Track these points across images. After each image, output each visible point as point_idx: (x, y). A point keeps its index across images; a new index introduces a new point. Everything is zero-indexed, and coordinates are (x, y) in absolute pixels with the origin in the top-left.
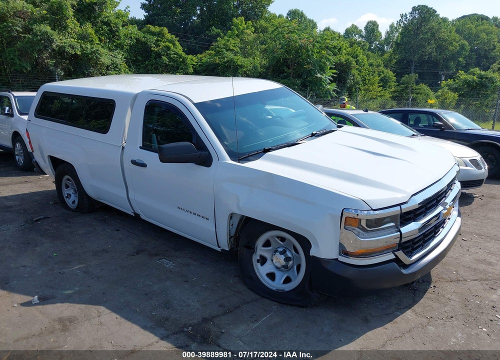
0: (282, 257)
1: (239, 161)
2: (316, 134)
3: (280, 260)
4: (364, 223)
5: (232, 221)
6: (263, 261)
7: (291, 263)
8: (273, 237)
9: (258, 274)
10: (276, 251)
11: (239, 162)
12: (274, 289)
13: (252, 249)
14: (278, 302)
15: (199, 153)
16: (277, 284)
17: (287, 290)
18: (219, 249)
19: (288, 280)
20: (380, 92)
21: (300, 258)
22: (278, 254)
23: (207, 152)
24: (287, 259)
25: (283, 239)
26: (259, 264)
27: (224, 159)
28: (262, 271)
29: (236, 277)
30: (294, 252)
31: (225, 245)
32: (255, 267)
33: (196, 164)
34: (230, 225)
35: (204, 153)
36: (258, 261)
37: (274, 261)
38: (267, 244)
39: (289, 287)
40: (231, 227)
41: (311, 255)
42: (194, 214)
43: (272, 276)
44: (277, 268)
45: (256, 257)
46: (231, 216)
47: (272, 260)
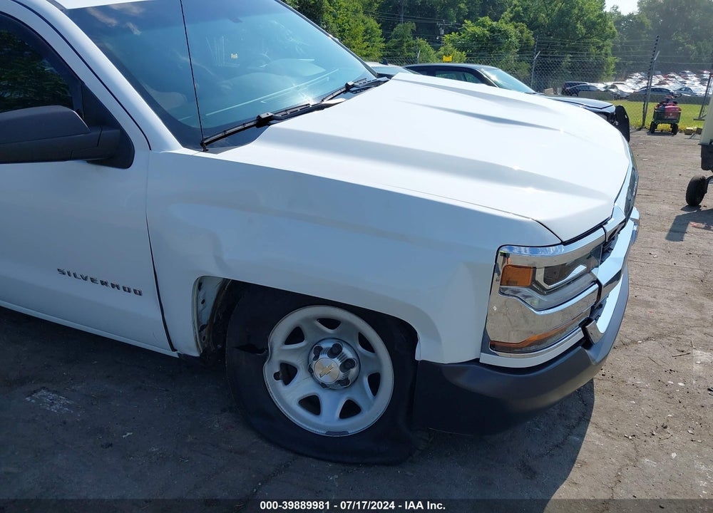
0: (337, 362)
1: (204, 146)
2: (353, 86)
3: (330, 368)
4: (540, 276)
5: (201, 294)
6: (288, 373)
7: (353, 371)
8: (308, 320)
9: (279, 404)
10: (318, 351)
11: (205, 151)
12: (322, 432)
13: (260, 351)
14: (337, 462)
15: (95, 133)
16: (329, 420)
17: (351, 432)
18: (175, 354)
19: (350, 409)
20: (365, 49)
21: (378, 361)
22: (324, 357)
23: (118, 131)
24: (347, 365)
25: (331, 323)
26: (280, 383)
27: (164, 144)
28: (289, 397)
29: (224, 410)
30: (360, 348)
31: (188, 344)
32: (270, 389)
33: (88, 162)
34: (199, 302)
35: (107, 132)
36: (276, 376)
37: (317, 373)
38: (295, 336)
39: (354, 425)
40: (201, 306)
41: (418, 358)
42: (103, 283)
43: (311, 404)
44: (323, 385)
45: (271, 369)
46: (200, 284)
47: (311, 371)
